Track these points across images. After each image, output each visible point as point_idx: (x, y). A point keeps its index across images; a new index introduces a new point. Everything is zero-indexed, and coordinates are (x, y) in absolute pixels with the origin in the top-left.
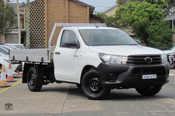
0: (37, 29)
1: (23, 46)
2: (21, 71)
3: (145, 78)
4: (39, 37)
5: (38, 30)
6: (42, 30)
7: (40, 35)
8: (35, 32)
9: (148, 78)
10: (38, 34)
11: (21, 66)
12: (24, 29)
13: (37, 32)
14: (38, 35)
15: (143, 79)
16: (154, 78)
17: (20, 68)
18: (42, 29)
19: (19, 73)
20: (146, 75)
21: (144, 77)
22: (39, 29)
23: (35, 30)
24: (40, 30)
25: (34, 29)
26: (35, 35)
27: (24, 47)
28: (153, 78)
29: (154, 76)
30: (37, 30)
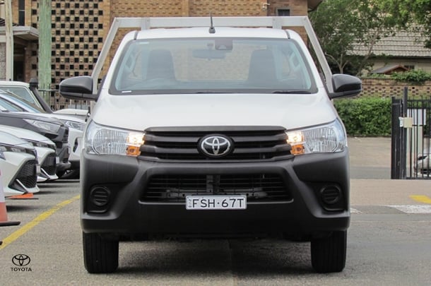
0: (72, 26)
1: (28, 91)
2: (33, 186)
3: (198, 206)
4: (81, 59)
5: (77, 33)
6: (91, 31)
7: (86, 52)
8: (68, 38)
9: (211, 207)
10: (77, 47)
11: (32, 166)
12: (27, 29)
13: (72, 40)
14: (77, 51)
15: (188, 208)
16: (237, 206)
17: (30, 173)
18: (91, 26)
19: (26, 193)
20: (200, 198)
21: (194, 202)
22: (82, 26)
23: (68, 33)
24: (86, 33)
25: (63, 26)
26: (67, 51)
27: (31, 93)
28: (230, 207)
29: (237, 202)
30: (72, 31)
